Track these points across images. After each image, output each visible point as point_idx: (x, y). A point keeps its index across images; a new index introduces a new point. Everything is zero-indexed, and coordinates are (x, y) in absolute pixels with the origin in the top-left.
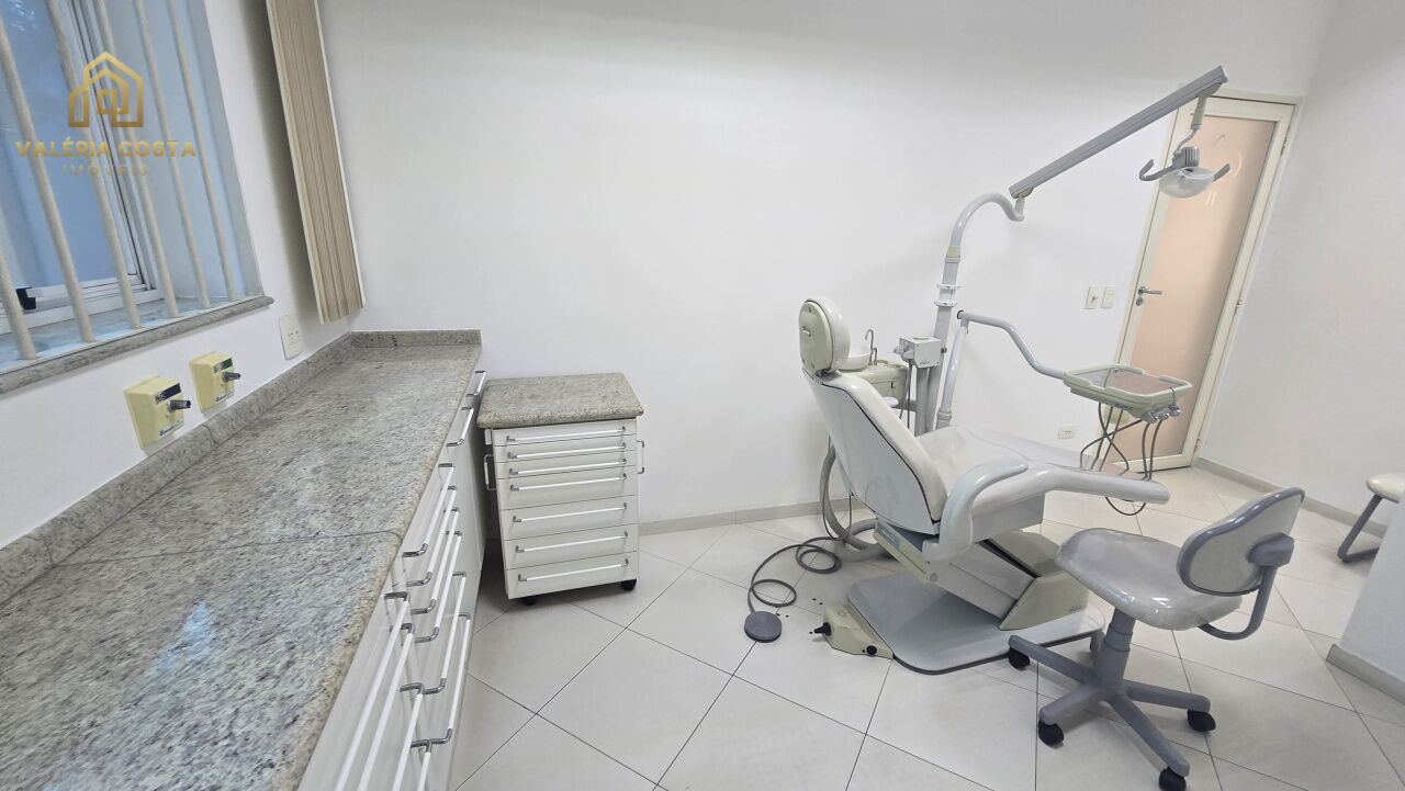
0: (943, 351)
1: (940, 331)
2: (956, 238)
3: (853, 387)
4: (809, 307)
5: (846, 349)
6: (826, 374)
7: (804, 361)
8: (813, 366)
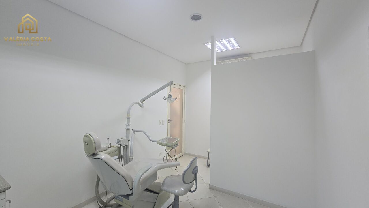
0: (129, 141)
1: (128, 136)
2: (129, 112)
3: (103, 157)
4: (86, 136)
5: (100, 146)
6: (94, 155)
7: (86, 152)
8: (89, 153)
